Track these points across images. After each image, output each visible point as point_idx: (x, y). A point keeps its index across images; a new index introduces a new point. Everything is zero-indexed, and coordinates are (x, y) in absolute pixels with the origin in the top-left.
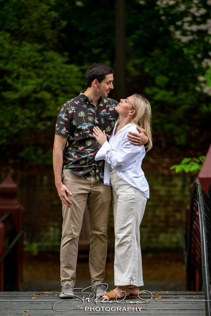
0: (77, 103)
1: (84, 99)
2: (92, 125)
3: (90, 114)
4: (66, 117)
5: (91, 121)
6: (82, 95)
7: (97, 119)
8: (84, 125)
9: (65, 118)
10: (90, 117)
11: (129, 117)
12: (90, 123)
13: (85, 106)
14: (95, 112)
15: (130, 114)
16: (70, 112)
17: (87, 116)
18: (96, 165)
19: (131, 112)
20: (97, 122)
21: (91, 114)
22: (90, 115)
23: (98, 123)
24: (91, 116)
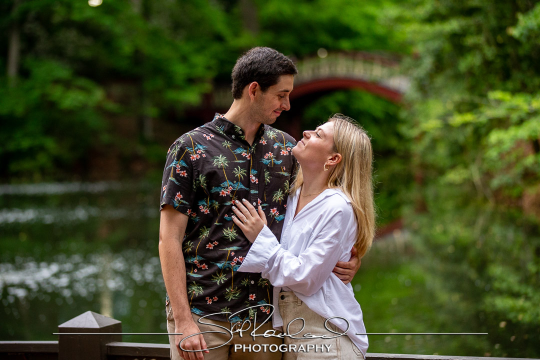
0: (208, 138)
1: (226, 129)
2: (243, 187)
3: (238, 161)
4: (183, 168)
5: (241, 178)
6: (220, 119)
7: (255, 172)
8: (224, 188)
9: (182, 172)
10: (238, 169)
11: (326, 170)
12: (239, 183)
13: (227, 144)
14: (250, 157)
15: (330, 162)
16: (194, 157)
17: (233, 166)
18: (253, 282)
19: (331, 159)
20: (254, 179)
21: (241, 161)
22: (239, 163)
23: (257, 183)
24: (242, 166)
